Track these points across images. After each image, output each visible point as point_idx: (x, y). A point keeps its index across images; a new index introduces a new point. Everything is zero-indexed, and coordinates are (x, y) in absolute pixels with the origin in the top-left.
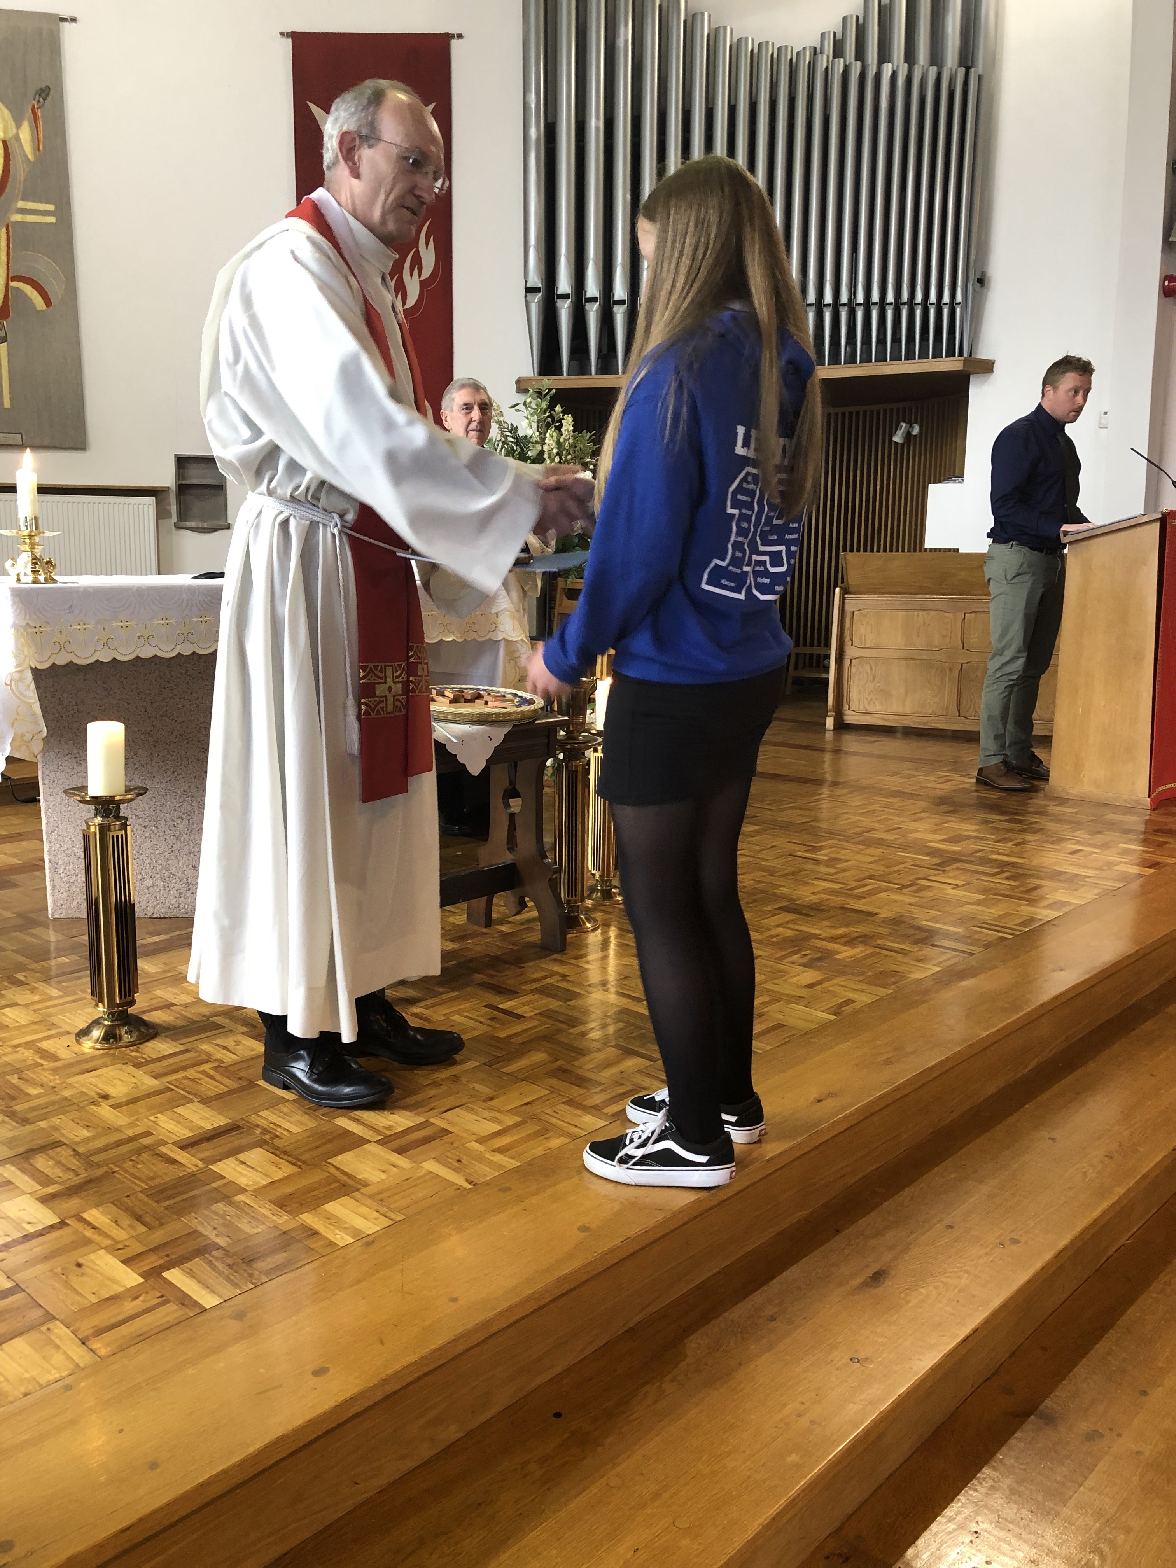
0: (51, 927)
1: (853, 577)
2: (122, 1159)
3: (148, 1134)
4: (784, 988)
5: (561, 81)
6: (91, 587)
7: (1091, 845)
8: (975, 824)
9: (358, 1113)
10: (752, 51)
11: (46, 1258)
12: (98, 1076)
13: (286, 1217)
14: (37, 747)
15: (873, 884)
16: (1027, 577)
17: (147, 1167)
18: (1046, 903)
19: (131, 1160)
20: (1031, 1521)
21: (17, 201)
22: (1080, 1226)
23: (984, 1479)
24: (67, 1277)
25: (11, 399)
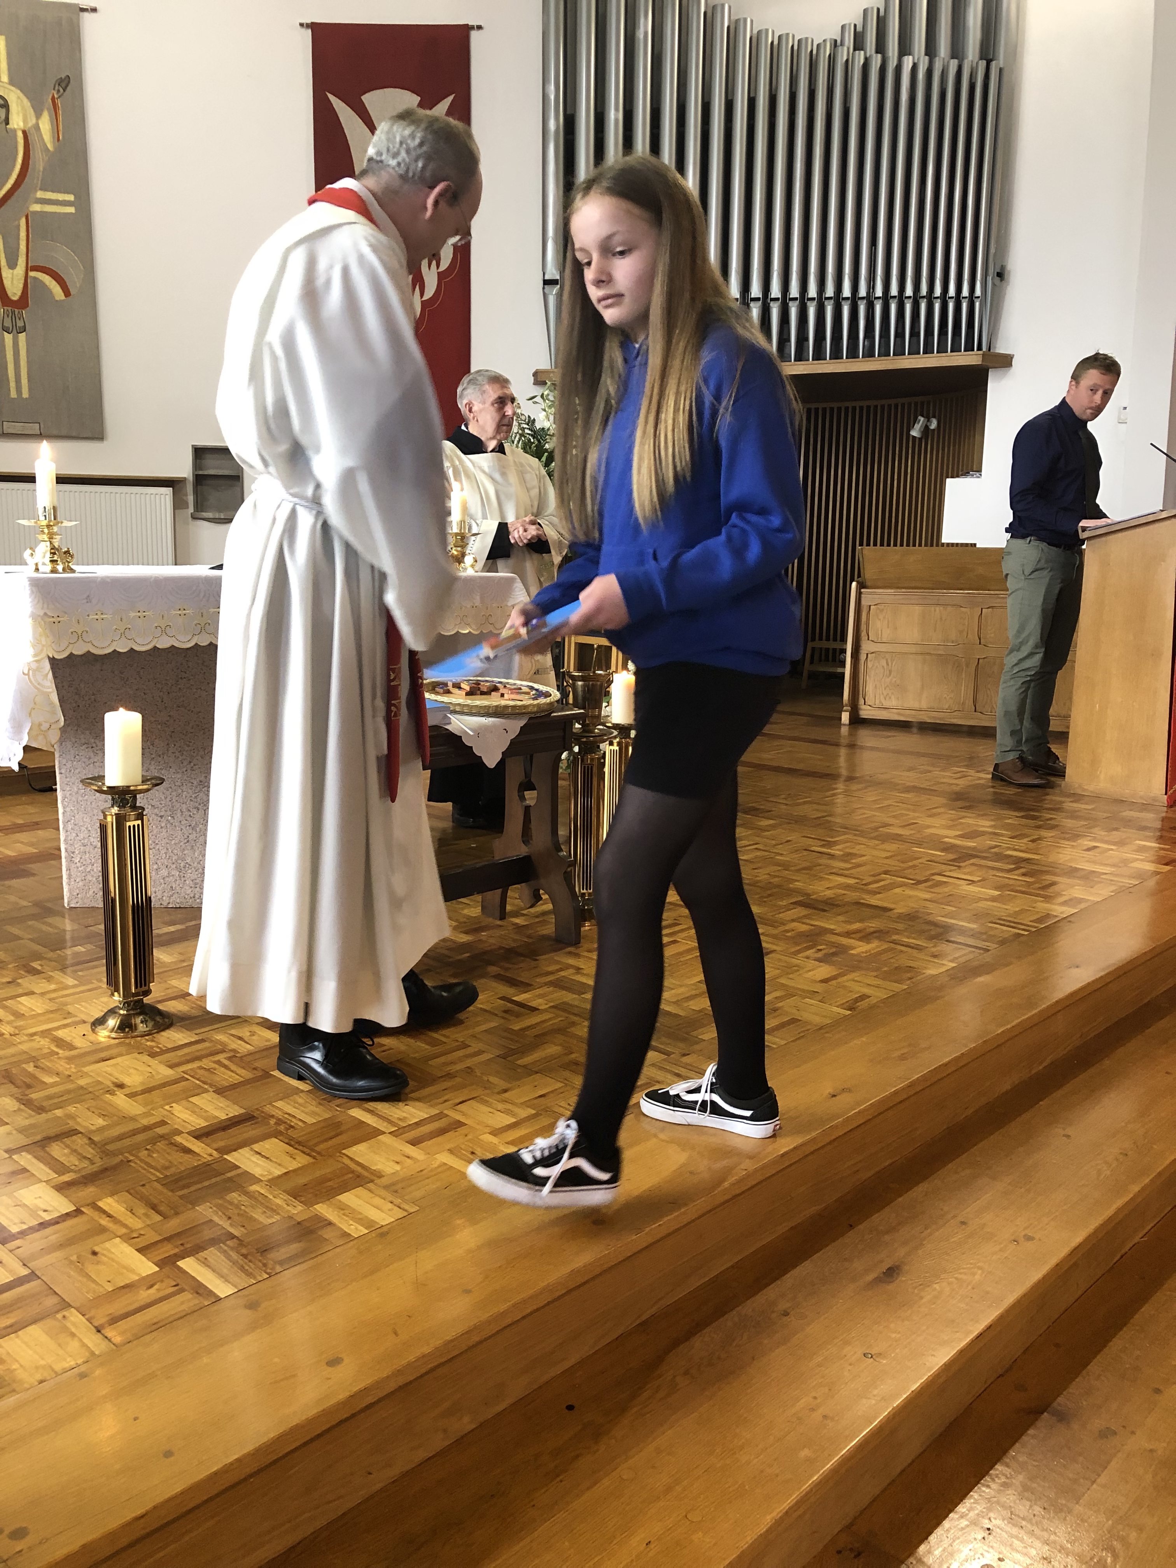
0: (67, 916)
1: (869, 572)
2: (137, 1147)
3: (163, 1123)
4: (797, 982)
5: (581, 72)
6: (108, 577)
7: (1106, 842)
8: (992, 820)
9: (372, 1105)
10: (772, 43)
11: (61, 1246)
12: (114, 1065)
13: (300, 1207)
14: (54, 736)
15: (889, 879)
16: (1045, 572)
17: (160, 1156)
18: (1061, 899)
19: (147, 1149)
20: (1044, 1518)
21: (36, 191)
22: (1094, 1224)
23: (997, 1476)
24: (83, 1265)
25: (30, 389)
